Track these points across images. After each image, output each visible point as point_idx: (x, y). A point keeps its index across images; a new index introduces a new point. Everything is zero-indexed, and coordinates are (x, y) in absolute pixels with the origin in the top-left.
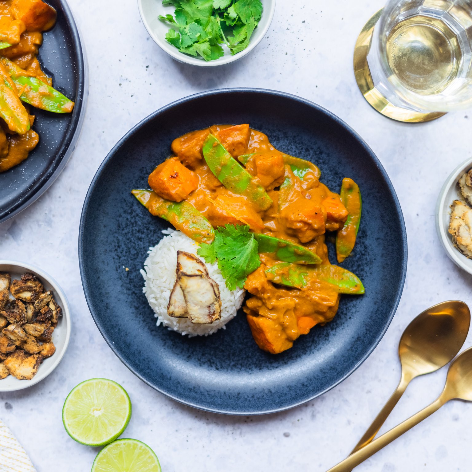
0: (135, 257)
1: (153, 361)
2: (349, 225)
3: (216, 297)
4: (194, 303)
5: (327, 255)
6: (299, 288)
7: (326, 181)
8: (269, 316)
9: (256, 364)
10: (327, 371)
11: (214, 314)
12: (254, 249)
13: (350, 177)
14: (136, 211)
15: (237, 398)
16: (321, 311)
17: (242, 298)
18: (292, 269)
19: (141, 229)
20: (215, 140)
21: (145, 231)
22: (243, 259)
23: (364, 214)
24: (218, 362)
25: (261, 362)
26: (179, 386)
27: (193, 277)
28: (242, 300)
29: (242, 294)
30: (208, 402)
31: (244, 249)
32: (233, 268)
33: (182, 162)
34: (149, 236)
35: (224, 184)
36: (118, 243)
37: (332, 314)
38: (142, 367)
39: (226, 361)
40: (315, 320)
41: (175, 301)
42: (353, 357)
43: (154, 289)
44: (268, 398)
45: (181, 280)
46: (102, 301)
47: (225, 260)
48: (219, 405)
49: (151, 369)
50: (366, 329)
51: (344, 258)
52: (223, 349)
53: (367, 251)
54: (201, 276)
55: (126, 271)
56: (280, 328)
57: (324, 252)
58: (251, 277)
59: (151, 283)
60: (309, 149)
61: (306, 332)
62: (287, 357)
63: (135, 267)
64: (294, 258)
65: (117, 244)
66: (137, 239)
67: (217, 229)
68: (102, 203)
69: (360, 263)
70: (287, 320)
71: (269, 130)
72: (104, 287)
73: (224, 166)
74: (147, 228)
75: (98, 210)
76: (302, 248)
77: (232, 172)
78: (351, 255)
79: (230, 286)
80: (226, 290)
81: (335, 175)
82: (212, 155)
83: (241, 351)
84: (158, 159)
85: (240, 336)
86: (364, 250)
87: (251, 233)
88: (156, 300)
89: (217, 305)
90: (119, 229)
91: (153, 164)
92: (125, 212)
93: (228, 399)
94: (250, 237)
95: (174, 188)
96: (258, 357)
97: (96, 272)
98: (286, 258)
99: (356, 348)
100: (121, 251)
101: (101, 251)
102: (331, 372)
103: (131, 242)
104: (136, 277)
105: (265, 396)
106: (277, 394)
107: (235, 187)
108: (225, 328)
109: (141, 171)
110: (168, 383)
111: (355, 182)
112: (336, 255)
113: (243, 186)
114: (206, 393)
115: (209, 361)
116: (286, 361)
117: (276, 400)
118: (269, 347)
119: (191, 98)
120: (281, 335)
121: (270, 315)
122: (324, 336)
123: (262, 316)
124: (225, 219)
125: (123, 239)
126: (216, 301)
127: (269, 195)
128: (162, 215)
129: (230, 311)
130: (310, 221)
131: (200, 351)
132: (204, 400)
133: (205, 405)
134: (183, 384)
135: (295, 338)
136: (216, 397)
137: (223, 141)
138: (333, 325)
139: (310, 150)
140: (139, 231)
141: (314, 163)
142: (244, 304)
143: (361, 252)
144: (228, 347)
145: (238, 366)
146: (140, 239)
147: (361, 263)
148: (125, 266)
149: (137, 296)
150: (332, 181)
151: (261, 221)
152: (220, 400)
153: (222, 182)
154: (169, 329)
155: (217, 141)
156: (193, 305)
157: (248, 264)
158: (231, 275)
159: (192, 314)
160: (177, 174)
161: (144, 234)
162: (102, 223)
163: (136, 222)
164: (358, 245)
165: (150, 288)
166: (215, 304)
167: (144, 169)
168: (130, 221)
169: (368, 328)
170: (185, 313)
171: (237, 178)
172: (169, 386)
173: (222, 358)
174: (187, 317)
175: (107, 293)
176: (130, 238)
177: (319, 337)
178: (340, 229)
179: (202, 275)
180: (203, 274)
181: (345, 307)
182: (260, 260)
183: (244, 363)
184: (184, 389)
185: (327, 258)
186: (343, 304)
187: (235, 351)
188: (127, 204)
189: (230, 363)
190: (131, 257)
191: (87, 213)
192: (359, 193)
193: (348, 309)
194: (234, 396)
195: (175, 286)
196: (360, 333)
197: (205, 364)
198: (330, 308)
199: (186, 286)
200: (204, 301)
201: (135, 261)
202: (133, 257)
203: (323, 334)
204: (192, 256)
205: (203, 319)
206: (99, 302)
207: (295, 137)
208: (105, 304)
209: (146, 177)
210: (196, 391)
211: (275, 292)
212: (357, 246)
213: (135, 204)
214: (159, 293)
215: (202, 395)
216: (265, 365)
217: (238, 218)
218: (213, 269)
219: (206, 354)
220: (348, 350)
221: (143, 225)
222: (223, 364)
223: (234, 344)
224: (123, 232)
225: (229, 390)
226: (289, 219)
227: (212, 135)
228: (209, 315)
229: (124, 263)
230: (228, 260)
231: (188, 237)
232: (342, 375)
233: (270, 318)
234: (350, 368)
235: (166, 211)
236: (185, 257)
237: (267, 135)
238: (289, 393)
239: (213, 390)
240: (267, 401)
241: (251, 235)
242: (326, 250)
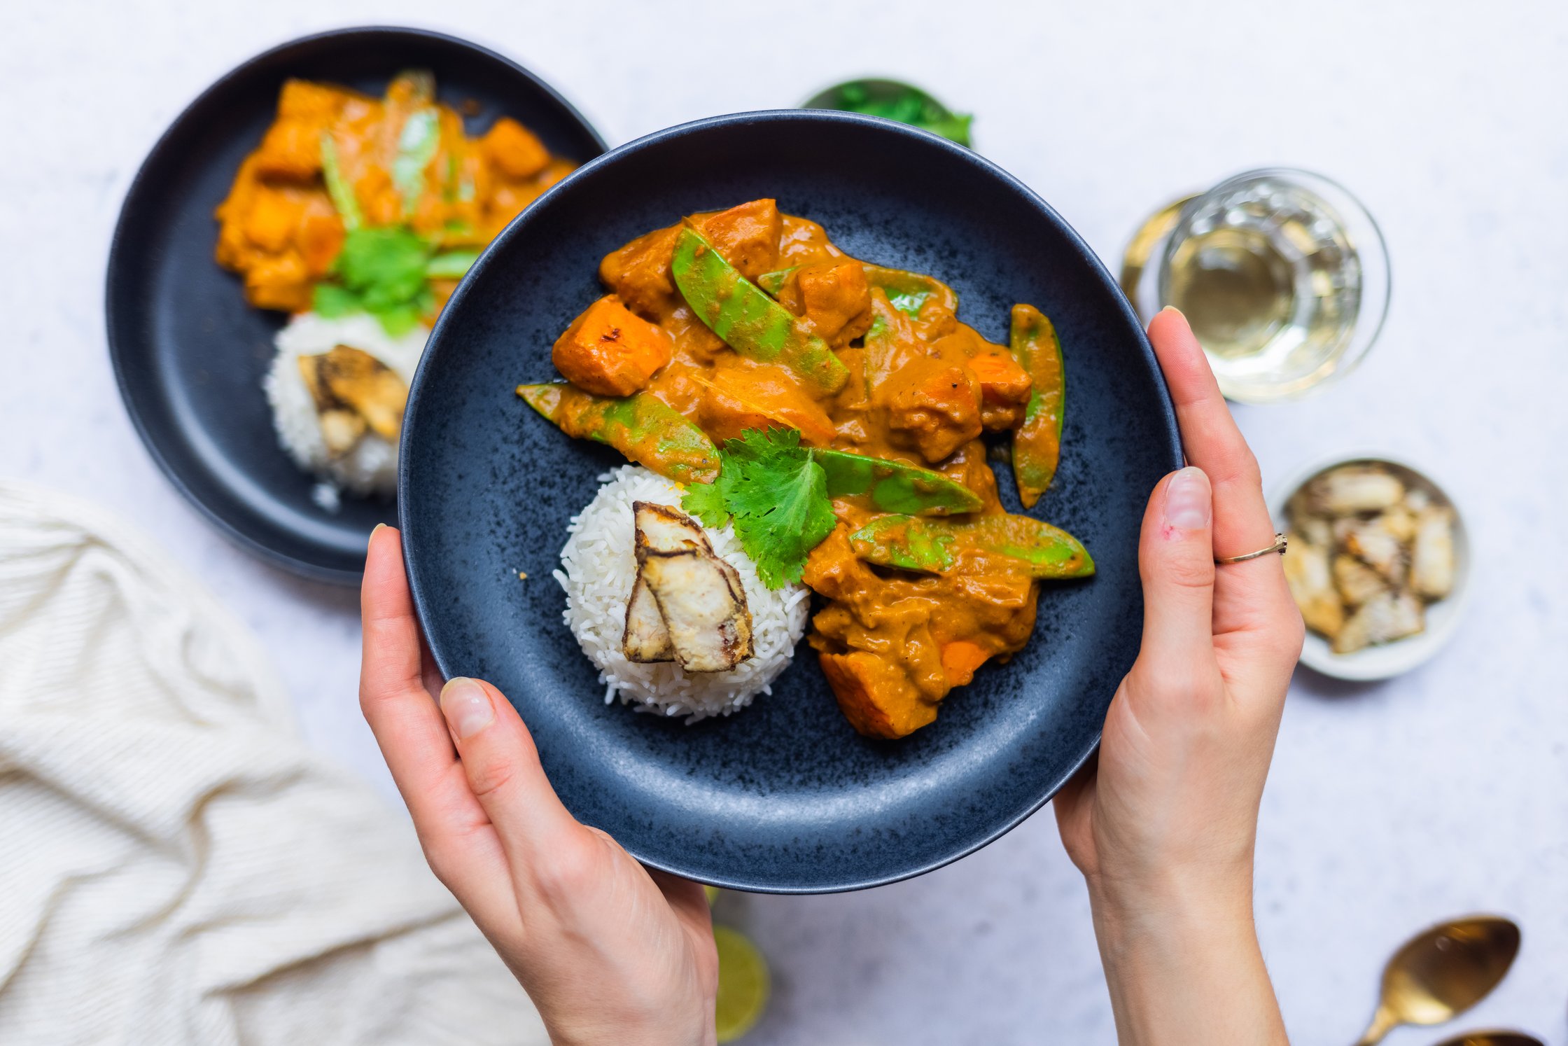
0: (539, 544)
1: (606, 790)
2: (1039, 413)
3: (735, 603)
4: (684, 621)
5: (995, 491)
6: (936, 570)
7: (972, 319)
8: (869, 644)
9: (854, 773)
10: (1027, 770)
11: (736, 644)
12: (817, 486)
13: (1029, 302)
14: (532, 435)
15: (815, 857)
16: (994, 622)
17: (802, 612)
18: (913, 528)
19: (547, 477)
20: (698, 240)
21: (558, 479)
22: (793, 510)
23: (1072, 387)
24: (762, 779)
25: (866, 769)
26: (673, 841)
27: (675, 558)
28: (803, 616)
29: (803, 600)
30: (747, 873)
31: (792, 486)
32: (772, 534)
33: (627, 306)
34: (568, 491)
35: (730, 343)
36: (496, 515)
37: (1022, 629)
38: (580, 803)
39: (782, 774)
40: (984, 650)
41: (639, 623)
42: (1084, 726)
43: (588, 607)
44: (890, 851)
45: (645, 565)
46: (470, 654)
47: (750, 516)
48: (772, 875)
49: (601, 808)
50: (1110, 659)
51: (1036, 495)
52: (773, 746)
53: (1089, 473)
54: (694, 553)
55: (521, 581)
56: (901, 673)
57: (986, 483)
58: (816, 555)
59: (579, 594)
60: (924, 246)
61: (966, 679)
62: (927, 750)
63: (542, 569)
64: (915, 502)
65: (493, 519)
66: (540, 502)
67: (726, 447)
68: (448, 420)
69: (1076, 503)
70: (915, 650)
71: (825, 213)
72: (470, 621)
73: (725, 299)
74: (562, 472)
75: (439, 437)
76: (931, 476)
77: (746, 312)
78: (1052, 486)
79: (770, 579)
80: (760, 588)
81: (992, 302)
82: (696, 276)
83: (815, 745)
84: (571, 308)
85: (810, 710)
86: (1082, 472)
87: (805, 449)
88: (597, 634)
89: (741, 621)
90: (494, 483)
91: (561, 320)
92: (505, 440)
93: (794, 862)
94: (804, 457)
95: (613, 364)
96: (858, 757)
97: (449, 587)
98: (897, 503)
99: (1091, 705)
100: (505, 534)
101: (455, 537)
102: (1036, 771)
103: (526, 509)
104: (547, 591)
105: (884, 847)
106: (912, 839)
107: (758, 347)
108: (768, 691)
109: (535, 339)
110: (646, 836)
111: (1041, 311)
112: (1016, 489)
113: (774, 341)
114: (740, 854)
115: (741, 777)
116: (926, 759)
117: (911, 851)
118: (880, 724)
119: (632, 148)
120: (906, 690)
121: (872, 643)
122: (1011, 688)
123: (855, 650)
124: (739, 420)
125: (505, 503)
126: (738, 611)
127: (839, 358)
128: (591, 432)
129: (776, 642)
130: (942, 406)
131: (716, 756)
132: (736, 868)
133: (739, 877)
134: (683, 836)
135: (940, 693)
136: (766, 860)
137: (719, 242)
138: (1031, 660)
139: (927, 249)
140: (542, 483)
141: (941, 279)
142: (809, 628)
143: (1075, 477)
144: (782, 739)
145: (811, 784)
146: (547, 501)
147: (1079, 504)
148: (517, 569)
149: (553, 639)
150: (987, 316)
151: (827, 421)
152: (774, 865)
153: (724, 338)
154: (637, 709)
155: (702, 243)
156: (683, 626)
157: (805, 523)
158: (769, 553)
159: (682, 649)
160: (616, 332)
161: (556, 487)
162: (453, 468)
163: (534, 462)
164: (1066, 462)
165: (580, 606)
166: (736, 620)
167: (542, 335)
168: (520, 461)
169: (1113, 655)
170: (666, 649)
171: (760, 325)
172: (648, 843)
173: (770, 767)
174: (673, 660)
175: (478, 636)
176: (523, 500)
177: (999, 692)
178: (1018, 423)
179: (696, 550)
180: (697, 548)
181: (1052, 612)
182: (834, 513)
183: (825, 774)
184: (686, 848)
185: (996, 498)
186: (1048, 608)
187: (801, 749)
188: (508, 420)
189: (792, 777)
190: (530, 547)
191: (414, 442)
192: (1053, 336)
193: (1060, 616)
194: (807, 855)
195: (636, 589)
196: (1095, 670)
197: (733, 786)
198: (1016, 612)
199: (660, 579)
200: (706, 612)
201: (541, 554)
202: (535, 547)
203: (1008, 685)
204: (670, 510)
205: (710, 658)
206: (463, 657)
207: (887, 222)
208: (478, 662)
209: (547, 354)
210: (715, 851)
211: (879, 587)
212: (1063, 465)
213: (528, 419)
214: (601, 615)
215: (729, 858)
216: (876, 775)
217: (770, 414)
218: (722, 539)
219: (731, 761)
220: (1072, 715)
221: (552, 467)
222: (775, 781)
223: (797, 731)
224: (507, 488)
225: (796, 840)
226: (893, 408)
227: (690, 231)
228: (725, 649)
229: (513, 563)
230: (758, 517)
231: (658, 476)
232: (1062, 770)
233: (873, 652)
234: (1079, 752)
235: (600, 422)
236: (654, 516)
237: (821, 224)
238: (940, 831)
239: (756, 846)
240: (890, 856)
241: (807, 453)
242: (989, 477)
